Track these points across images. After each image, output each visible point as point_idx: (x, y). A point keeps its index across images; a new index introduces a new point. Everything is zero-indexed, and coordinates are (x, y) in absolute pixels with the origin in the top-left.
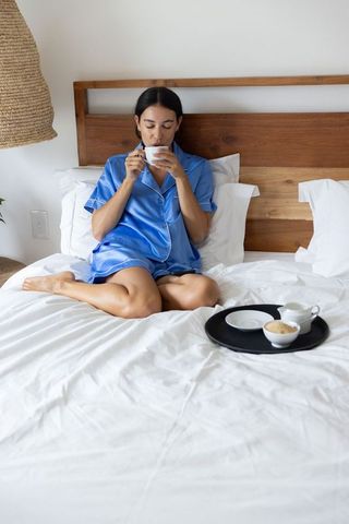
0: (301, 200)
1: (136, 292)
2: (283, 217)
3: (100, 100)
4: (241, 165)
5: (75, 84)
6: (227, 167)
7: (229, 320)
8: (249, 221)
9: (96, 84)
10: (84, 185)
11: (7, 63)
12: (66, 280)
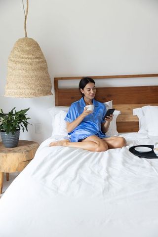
0: (134, 115)
1: (99, 142)
2: (127, 121)
3: (62, 84)
4: (113, 104)
5: (55, 78)
6: (109, 105)
7: (135, 149)
8: (117, 123)
9: (62, 79)
10: (63, 111)
11: (41, 67)
12: (67, 142)
